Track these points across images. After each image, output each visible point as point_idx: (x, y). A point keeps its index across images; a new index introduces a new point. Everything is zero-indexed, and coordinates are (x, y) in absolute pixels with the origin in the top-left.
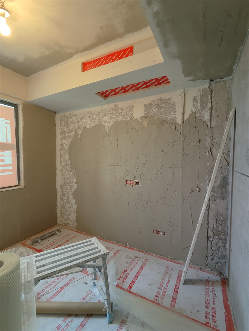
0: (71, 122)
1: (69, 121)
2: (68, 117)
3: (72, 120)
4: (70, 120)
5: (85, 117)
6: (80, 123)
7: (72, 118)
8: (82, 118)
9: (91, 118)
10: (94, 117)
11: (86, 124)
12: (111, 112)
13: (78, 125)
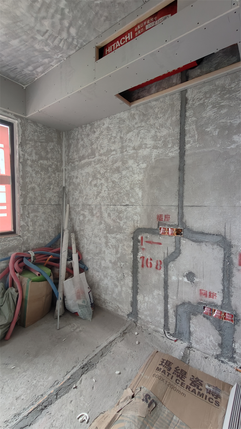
0: (83, 146)
2: (78, 139)
4: (82, 143)
5: (101, 137)
6: (94, 146)
7: (84, 139)
8: (97, 138)
9: (109, 136)
10: (114, 135)
11: (103, 146)
12: (139, 125)
13: (92, 149)
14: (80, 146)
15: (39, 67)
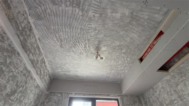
0: (153, 101)
1: (151, 101)
2: (149, 98)
3: (153, 99)
4: (152, 99)
5: (161, 93)
6: (160, 100)
7: (152, 97)
8: (159, 95)
9: (166, 92)
10: (169, 90)
11: (165, 98)
12: (182, 79)
13: (159, 102)
14: (152, 102)
15: (122, 74)
